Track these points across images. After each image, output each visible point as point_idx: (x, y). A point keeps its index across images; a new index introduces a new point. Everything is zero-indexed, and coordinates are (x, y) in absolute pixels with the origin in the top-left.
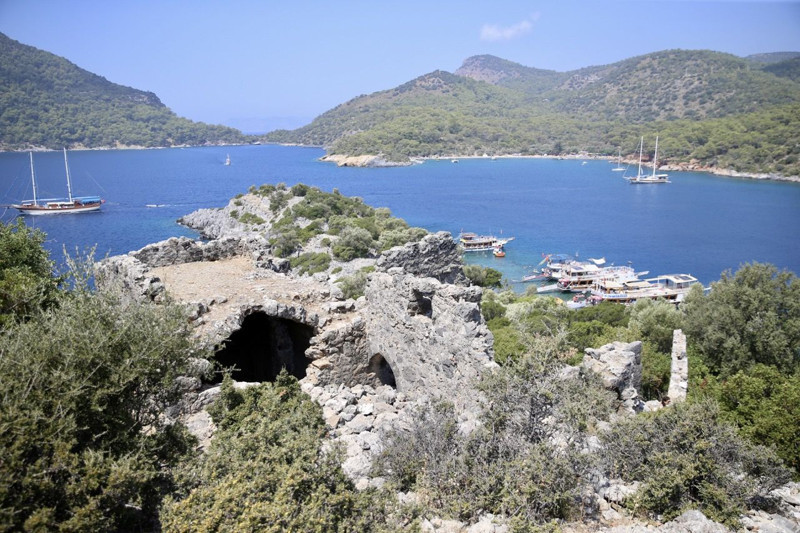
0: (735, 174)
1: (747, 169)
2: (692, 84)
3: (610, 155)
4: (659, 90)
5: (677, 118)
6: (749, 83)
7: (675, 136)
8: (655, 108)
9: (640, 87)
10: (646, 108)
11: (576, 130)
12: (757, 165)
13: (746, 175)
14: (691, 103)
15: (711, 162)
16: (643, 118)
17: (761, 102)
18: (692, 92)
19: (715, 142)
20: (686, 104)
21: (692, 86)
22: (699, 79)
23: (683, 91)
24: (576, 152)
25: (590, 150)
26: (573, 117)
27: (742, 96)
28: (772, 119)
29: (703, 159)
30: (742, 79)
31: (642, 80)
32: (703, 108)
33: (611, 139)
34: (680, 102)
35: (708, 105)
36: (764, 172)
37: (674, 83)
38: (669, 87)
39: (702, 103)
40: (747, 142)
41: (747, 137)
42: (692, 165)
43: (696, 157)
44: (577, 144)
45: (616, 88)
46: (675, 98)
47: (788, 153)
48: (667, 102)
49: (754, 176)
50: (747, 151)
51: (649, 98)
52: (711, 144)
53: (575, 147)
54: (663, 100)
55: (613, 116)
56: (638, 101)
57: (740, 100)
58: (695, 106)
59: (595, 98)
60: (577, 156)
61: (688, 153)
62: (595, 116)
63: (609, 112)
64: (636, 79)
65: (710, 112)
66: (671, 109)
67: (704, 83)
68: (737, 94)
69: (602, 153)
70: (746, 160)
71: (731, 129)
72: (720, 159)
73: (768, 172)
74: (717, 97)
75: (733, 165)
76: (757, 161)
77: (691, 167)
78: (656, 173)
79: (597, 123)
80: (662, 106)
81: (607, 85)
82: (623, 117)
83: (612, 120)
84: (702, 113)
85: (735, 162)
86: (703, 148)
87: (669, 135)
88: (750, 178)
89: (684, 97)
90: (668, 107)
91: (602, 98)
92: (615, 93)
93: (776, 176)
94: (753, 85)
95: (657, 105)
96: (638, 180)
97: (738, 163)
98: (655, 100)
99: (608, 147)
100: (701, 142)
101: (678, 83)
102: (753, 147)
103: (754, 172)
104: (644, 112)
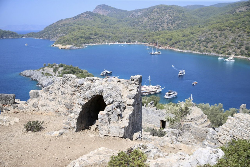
0: (179, 50)
1: (182, 49)
2: (169, 18)
3: (145, 43)
4: (159, 20)
5: (165, 29)
6: (185, 18)
7: (163, 38)
8: (158, 26)
9: (154, 18)
10: (156, 26)
11: (134, 33)
12: (185, 48)
13: (182, 51)
14: (169, 24)
15: (173, 46)
16: (155, 29)
17: (188, 24)
18: (169, 21)
19: (174, 40)
20: (167, 24)
21: (169, 19)
22: (171, 17)
23: (166, 20)
24: (135, 42)
25: (139, 41)
26: (133, 28)
27: (183, 22)
28: (189, 32)
29: (171, 45)
30: (183, 16)
31: (154, 16)
32: (172, 26)
33: (145, 37)
34: (166, 24)
35: (173, 25)
36: (186, 50)
37: (164, 18)
38: (162, 19)
39: (172, 24)
40: (182, 41)
41: (182, 39)
42: (168, 47)
43: (169, 45)
44: (135, 39)
45: (146, 19)
46: (164, 22)
47: (192, 44)
48: (162, 24)
49: (184, 51)
51: (156, 22)
52: (173, 41)
53: (134, 40)
54: (161, 23)
55: (146, 28)
56: (153, 23)
57: (183, 24)
58: (170, 25)
59: (140, 21)
60: (135, 43)
61: (167, 43)
62: (140, 28)
63: (144, 27)
64: (152, 16)
65: (174, 27)
66: (163, 26)
67: (173, 18)
68: (182, 22)
69: (142, 42)
70: (182, 46)
71: (179, 36)
72: (175, 45)
73: (187, 50)
74: (176, 22)
75: (178, 47)
76: (184, 46)
77: (168, 48)
78: (157, 51)
79: (141, 31)
80: (160, 25)
81: (143, 17)
82: (149, 29)
83: (145, 30)
84: (172, 27)
85: (179, 47)
86: (171, 42)
88: (183, 52)
89: (167, 22)
90: (162, 25)
91: (142, 22)
92: (146, 20)
93: (189, 51)
94: (186, 19)
95: (159, 25)
96: (152, 53)
97: (180, 47)
98: (158, 23)
99: (144, 40)
100: (171, 40)
101: (165, 18)
102: (183, 42)
103: (184, 50)
104: (155, 27)
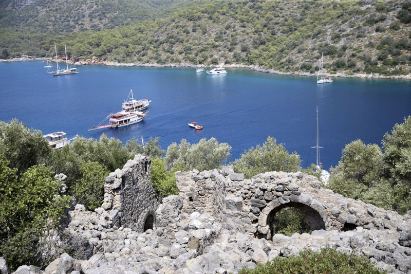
0: (117, 64)
1: (124, 61)
2: (92, 7)
3: (44, 56)
4: (73, 11)
5: (86, 30)
6: (126, 7)
7: (82, 42)
8: (72, 23)
9: (61, 9)
10: (67, 23)
11: (19, 40)
12: (128, 58)
13: (123, 64)
14: (94, 20)
15: (105, 58)
16: (65, 30)
17: (132, 18)
18: (93, 13)
19: (105, 45)
20: (91, 20)
21: (93, 9)
22: (96, 4)
23: (88, 12)
24: (19, 56)
25: (29, 54)
26: (17, 31)
27: (122, 15)
28: (135, 30)
29: (100, 56)
30: (121, 4)
31: (62, 4)
32: (101, 23)
33: (43, 46)
34: (87, 19)
35: (103, 21)
36: (132, 62)
37: (81, 6)
38: (79, 9)
39: (100, 19)
40: (121, 44)
41: (122, 41)
42: (94, 60)
43: (95, 56)
44: (20, 51)
45: (44, 10)
46: (84, 16)
47: (143, 50)
48: (79, 19)
49: (127, 65)
50: (122, 50)
51: (67, 17)
52: (103, 47)
53: (18, 53)
54: (77, 18)
55: (45, 29)
56: (60, 18)
57: (121, 17)
58: (96, 21)
59: (31, 16)
60: (21, 59)
61: (91, 53)
62: (32, 29)
63: (43, 27)
64: (57, 4)
65: (105, 25)
66: (82, 24)
67: (99, 6)
68: (119, 13)
69: (38, 56)
70: (122, 55)
71: (114, 36)
72: (109, 56)
73: (134, 62)
74: (108, 16)
75: (115, 59)
76: (128, 56)
77: (93, 61)
78: (69, 68)
79: (34, 35)
80: (76, 22)
81: (37, 7)
82: (52, 30)
83: (44, 32)
84: (101, 26)
85: (117, 56)
86: (99, 49)
87: (78, 42)
88: (126, 66)
89: (89, 16)
90: (80, 22)
91: (36, 16)
92: (44, 13)
93: (138, 64)
94: (127, 8)
95: (73, 21)
96: (58, 73)
97: (119, 57)
98: (71, 17)
99: (42, 52)
100: (98, 45)
101: (84, 6)
102: (125, 48)
103: (127, 62)
104: (65, 26)
